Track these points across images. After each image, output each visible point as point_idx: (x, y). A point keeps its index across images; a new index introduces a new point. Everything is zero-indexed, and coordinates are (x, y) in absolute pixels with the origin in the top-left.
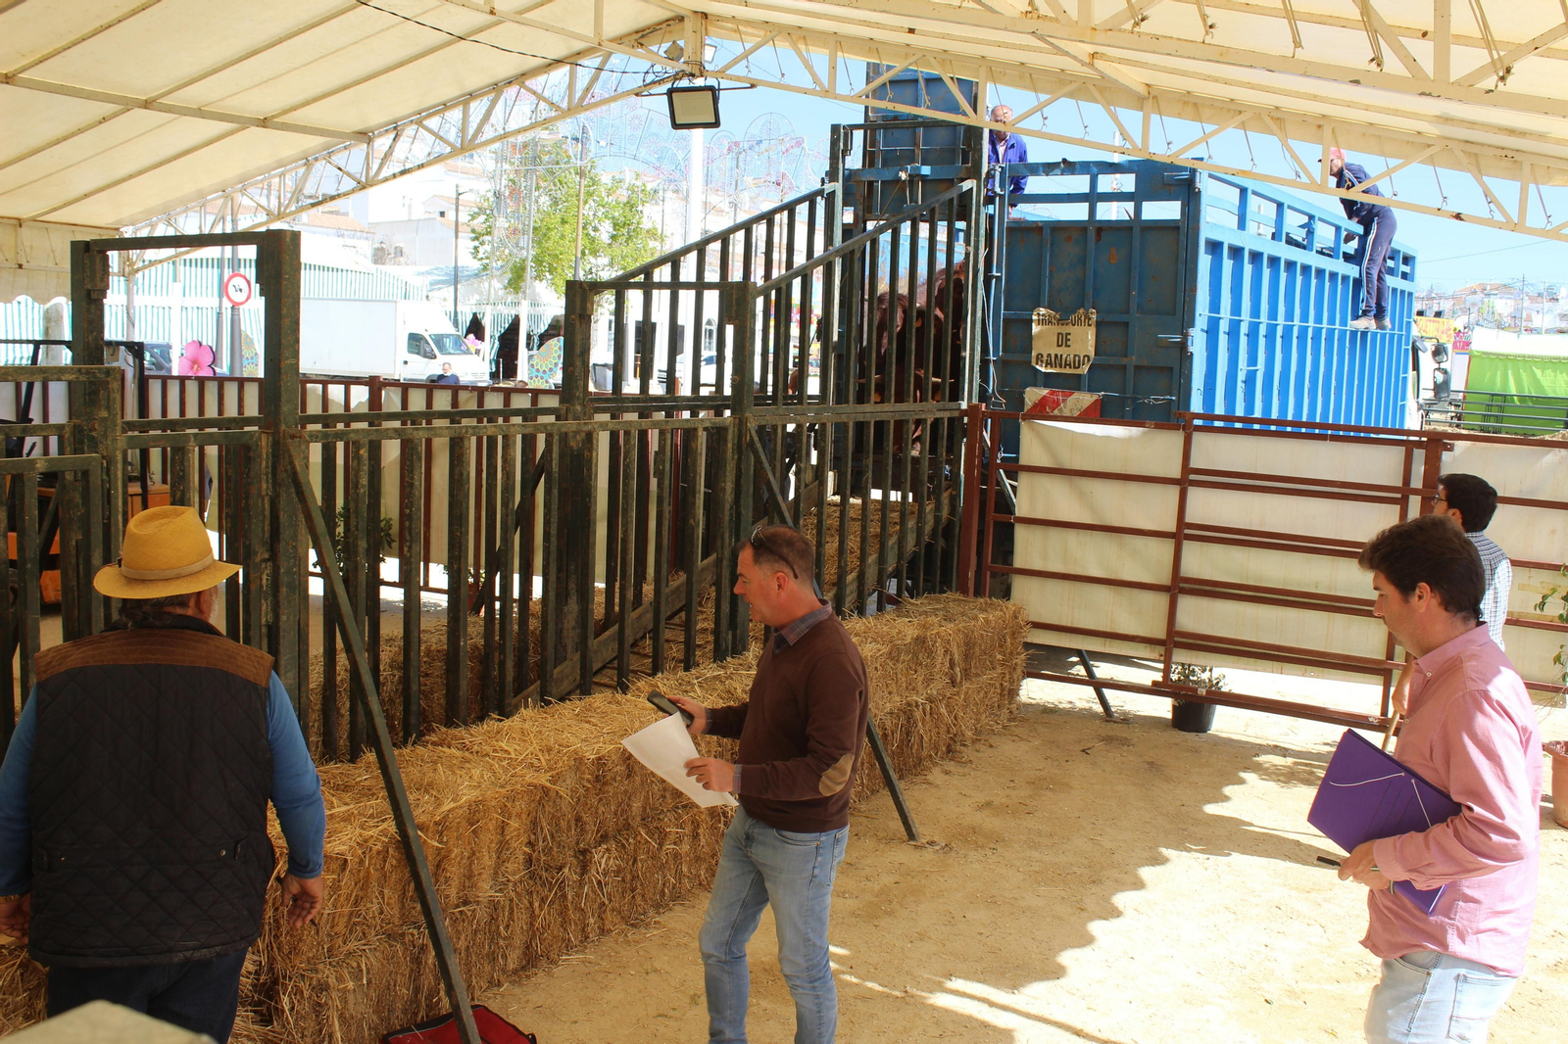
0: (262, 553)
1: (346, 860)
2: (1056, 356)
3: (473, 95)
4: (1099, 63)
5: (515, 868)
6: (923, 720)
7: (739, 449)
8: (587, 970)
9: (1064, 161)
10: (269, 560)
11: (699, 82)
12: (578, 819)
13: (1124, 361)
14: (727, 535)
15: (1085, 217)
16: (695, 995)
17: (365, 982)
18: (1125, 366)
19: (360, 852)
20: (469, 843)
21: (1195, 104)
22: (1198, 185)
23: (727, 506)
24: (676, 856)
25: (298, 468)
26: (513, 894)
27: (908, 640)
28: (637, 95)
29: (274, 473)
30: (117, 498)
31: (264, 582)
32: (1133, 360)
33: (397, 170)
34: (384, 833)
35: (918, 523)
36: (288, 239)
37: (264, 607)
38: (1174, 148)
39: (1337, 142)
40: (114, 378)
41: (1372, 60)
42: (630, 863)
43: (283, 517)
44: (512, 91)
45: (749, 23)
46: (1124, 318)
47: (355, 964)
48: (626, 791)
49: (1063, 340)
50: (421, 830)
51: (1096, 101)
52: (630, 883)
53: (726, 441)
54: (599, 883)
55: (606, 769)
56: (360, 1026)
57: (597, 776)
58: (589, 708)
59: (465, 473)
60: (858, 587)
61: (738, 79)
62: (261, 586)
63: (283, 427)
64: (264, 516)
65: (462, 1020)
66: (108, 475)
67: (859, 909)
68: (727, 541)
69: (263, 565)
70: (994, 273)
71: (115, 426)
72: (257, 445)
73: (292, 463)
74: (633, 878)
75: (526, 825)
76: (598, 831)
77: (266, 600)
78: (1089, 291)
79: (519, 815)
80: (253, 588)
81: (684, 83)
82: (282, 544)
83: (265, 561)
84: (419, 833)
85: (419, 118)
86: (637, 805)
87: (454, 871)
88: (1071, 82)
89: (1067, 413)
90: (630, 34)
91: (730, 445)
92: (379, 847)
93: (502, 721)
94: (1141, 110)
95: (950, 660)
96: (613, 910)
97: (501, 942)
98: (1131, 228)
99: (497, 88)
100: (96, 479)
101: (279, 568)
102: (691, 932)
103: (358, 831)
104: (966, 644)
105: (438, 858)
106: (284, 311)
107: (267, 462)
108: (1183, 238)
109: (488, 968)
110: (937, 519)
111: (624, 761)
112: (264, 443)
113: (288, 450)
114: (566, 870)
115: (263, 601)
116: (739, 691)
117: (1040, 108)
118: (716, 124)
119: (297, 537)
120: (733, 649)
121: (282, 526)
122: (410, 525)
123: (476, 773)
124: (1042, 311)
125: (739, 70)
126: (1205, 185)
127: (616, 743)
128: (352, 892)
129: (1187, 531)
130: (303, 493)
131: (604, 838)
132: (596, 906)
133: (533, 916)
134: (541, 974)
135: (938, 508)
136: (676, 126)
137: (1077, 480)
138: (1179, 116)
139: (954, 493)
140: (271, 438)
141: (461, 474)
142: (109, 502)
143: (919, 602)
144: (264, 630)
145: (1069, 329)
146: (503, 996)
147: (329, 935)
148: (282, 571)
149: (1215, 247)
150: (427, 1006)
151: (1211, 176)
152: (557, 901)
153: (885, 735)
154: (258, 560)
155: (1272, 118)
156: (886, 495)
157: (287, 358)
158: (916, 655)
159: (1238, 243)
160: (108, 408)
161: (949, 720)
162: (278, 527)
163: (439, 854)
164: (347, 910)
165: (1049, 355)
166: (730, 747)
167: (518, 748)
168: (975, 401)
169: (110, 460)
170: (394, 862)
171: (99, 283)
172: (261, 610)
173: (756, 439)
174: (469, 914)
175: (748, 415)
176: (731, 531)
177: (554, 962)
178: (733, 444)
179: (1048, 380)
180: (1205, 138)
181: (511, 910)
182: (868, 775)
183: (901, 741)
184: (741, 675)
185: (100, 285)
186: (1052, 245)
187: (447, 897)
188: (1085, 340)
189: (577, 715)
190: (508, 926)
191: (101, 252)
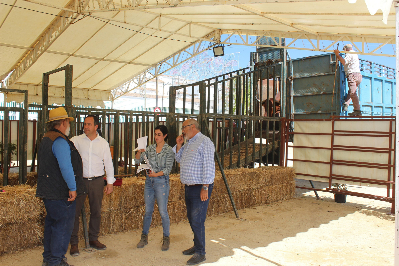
3: (175, 54)
7: (201, 122)
11: (220, 45)
21: (330, 36)
28: (207, 50)
33: (161, 72)
35: (266, 147)
38: (325, 48)
39: (366, 41)
44: (183, 52)
45: (229, 30)
61: (227, 43)
63: (68, 105)
81: (216, 46)
85: (165, 60)
88: (300, 34)
90: (205, 36)
94: (317, 39)
99: (180, 51)
114: (132, 210)
117: (293, 42)
118: (223, 55)
125: (228, 41)
129: (334, 147)
133: (122, 220)
136: (215, 56)
137: (308, 135)
138: (326, 39)
152: (129, 217)
155: (349, 37)
168: (284, 117)
171: (46, 81)
181: (115, 216)
183: (248, 197)
190: (114, 220)
191: (48, 75)
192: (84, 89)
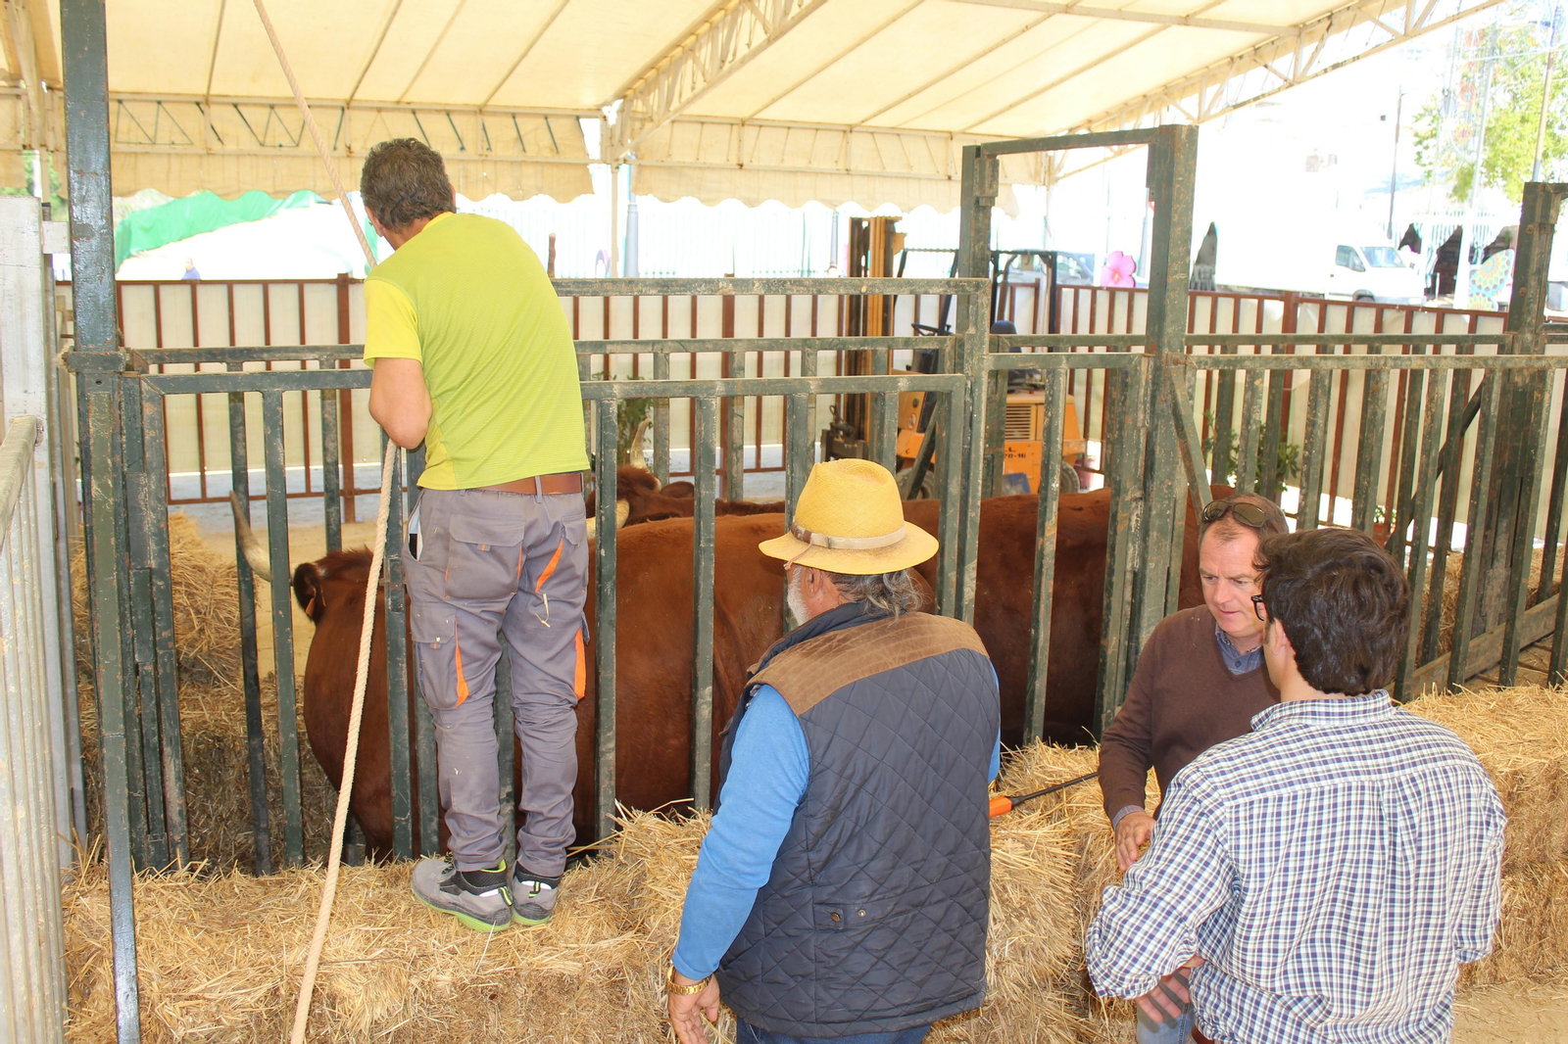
0: (1133, 492)
8: (1468, 1026)
10: (1140, 499)
25: (1180, 399)
29: (1153, 404)
30: (980, 422)
31: (1133, 523)
36: (1183, 136)
37: (1130, 552)
40: (984, 292)
42: (1542, 904)
43: (1159, 453)
48: (1546, 816)
55: (1523, 786)
57: (1510, 794)
58: (1508, 704)
59: (1380, 412)
62: (1129, 528)
63: (1166, 351)
64: (1138, 449)
66: (972, 397)
69: (1134, 505)
71: (982, 344)
72: (1136, 370)
73: (1173, 392)
74: (1543, 922)
77: (1134, 543)
80: (1120, 528)
82: (1156, 483)
83: (1136, 500)
96: (1512, 956)
100: (959, 400)
101: (1150, 510)
106: (1175, 219)
107: (1146, 390)
111: (1548, 780)
112: (1145, 368)
113: (1170, 378)
115: (1130, 545)
119: (1173, 475)
121: (1157, 462)
127: (1540, 757)
130: (1183, 428)
140: (1152, 363)
141: (1375, 414)
142: (971, 425)
144: (1129, 576)
148: (1154, 512)
154: (1128, 498)
157: (1176, 273)
160: (976, 325)
162: (1153, 464)
169: (976, 382)
171: (987, 190)
172: (1127, 554)
185: (989, 192)
189: (1493, 711)
191: (993, 156)
192: (934, 134)
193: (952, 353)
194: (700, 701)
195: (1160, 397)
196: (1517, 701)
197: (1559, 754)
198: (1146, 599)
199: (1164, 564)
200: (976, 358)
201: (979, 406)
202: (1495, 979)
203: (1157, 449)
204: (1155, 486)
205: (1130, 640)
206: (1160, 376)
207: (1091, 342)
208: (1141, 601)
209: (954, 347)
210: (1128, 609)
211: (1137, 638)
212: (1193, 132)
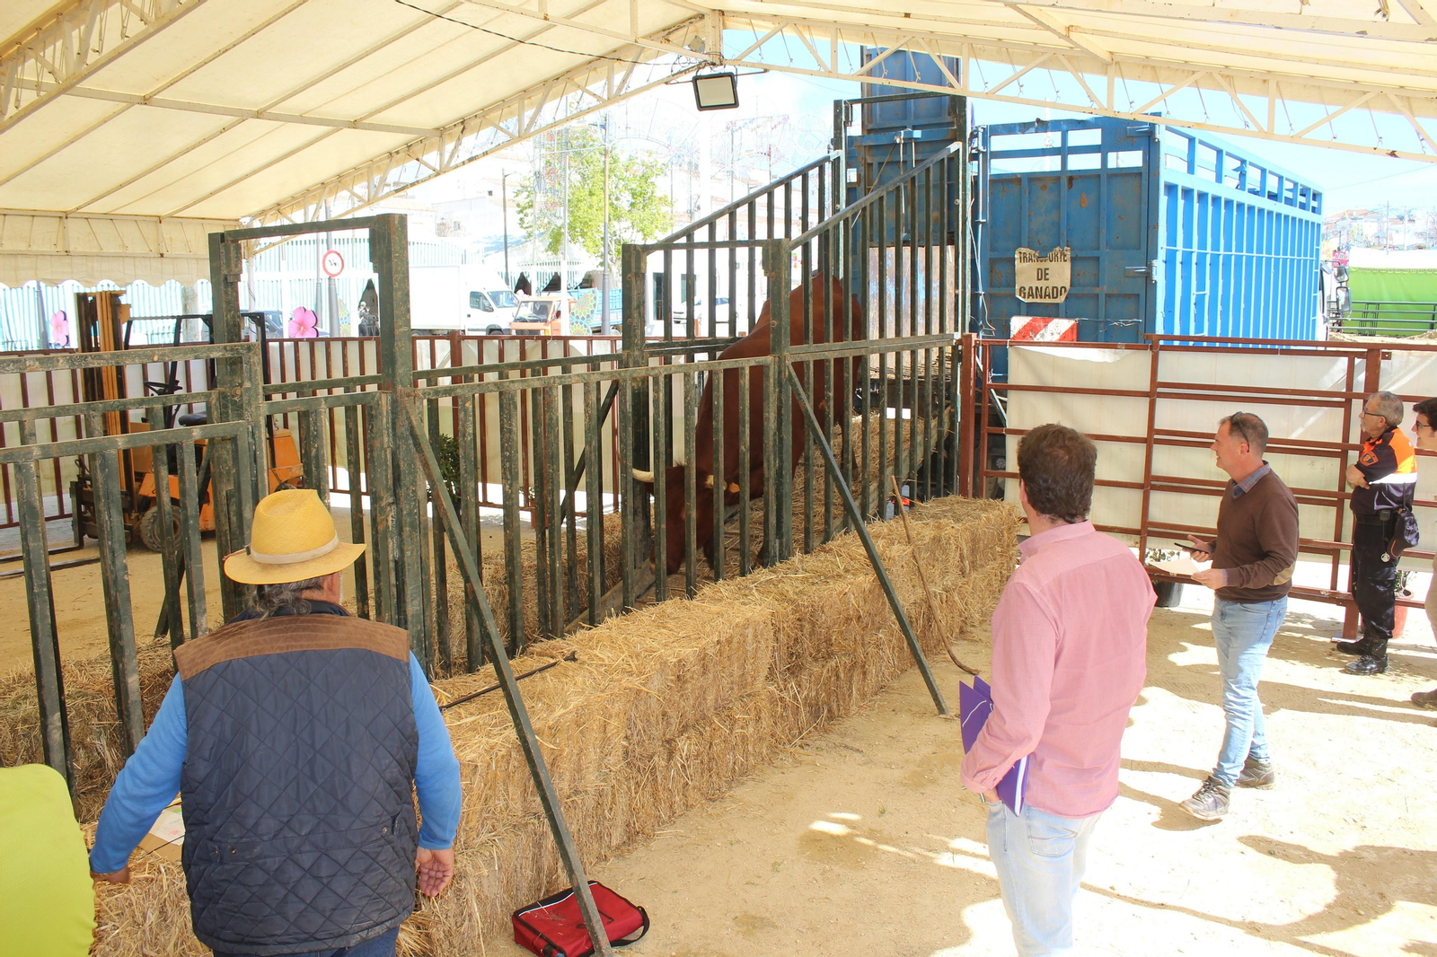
0: (387, 498)
1: (476, 766)
2: (1037, 288)
3: (525, 92)
4: (1073, 36)
5: (615, 760)
6: (941, 607)
7: (779, 383)
8: (679, 843)
9: (1038, 121)
10: (393, 503)
11: (719, 70)
12: (664, 714)
13: (1097, 291)
14: (772, 457)
15: (1058, 168)
16: (775, 863)
17: (497, 868)
18: (1097, 295)
19: (488, 758)
20: (578, 742)
21: (1153, 67)
22: (1157, 136)
23: (771, 433)
24: (744, 738)
25: (415, 423)
26: (614, 781)
27: (927, 540)
28: (666, 83)
29: (394, 429)
30: (262, 458)
31: (390, 523)
32: (1104, 289)
34: (507, 739)
35: (925, 438)
36: (396, 222)
37: (390, 546)
38: (1136, 107)
39: (1281, 94)
40: (255, 353)
41: (1379, 11)
42: (707, 747)
43: (403, 466)
45: (760, 16)
46: (1096, 254)
47: (487, 854)
48: (702, 686)
49: (1043, 274)
50: (538, 734)
51: (1066, 69)
52: (709, 765)
53: (768, 377)
54: (683, 766)
55: (686, 669)
56: (494, 905)
57: (678, 676)
58: (663, 615)
59: (554, 417)
60: (879, 495)
61: (753, 65)
62: (387, 527)
63: (399, 387)
64: (387, 465)
65: (583, 899)
66: (254, 439)
67: (905, 778)
68: (772, 462)
69: (389, 508)
70: (981, 220)
71: (257, 395)
72: (378, 404)
73: (409, 418)
74: (710, 760)
75: (624, 722)
76: (680, 723)
77: (392, 538)
78: (1064, 231)
79: (618, 715)
80: (381, 528)
81: (706, 71)
82: (404, 489)
83: (390, 504)
84: (537, 737)
85: (482, 113)
86: (710, 698)
87: (566, 766)
88: (1043, 53)
89: (1048, 339)
90: (658, 32)
91: (772, 380)
92: (504, 752)
93: (591, 629)
94: (1106, 73)
95: (961, 554)
97: (606, 823)
98: (1099, 176)
99: (546, 84)
100: (244, 442)
101: (402, 511)
102: (763, 804)
103: (485, 740)
104: (973, 540)
105: (553, 757)
106: (396, 285)
107: (387, 419)
108: (1145, 182)
109: (596, 846)
110: (940, 433)
111: (700, 661)
112: (384, 402)
113: (405, 408)
114: (656, 758)
115: (389, 540)
116: (791, 593)
117: (1016, 77)
118: (736, 105)
119: (415, 482)
120: (780, 555)
121: (402, 474)
122: (511, 466)
123: (579, 679)
124: (1023, 250)
125: (753, 57)
126: (1162, 135)
127: (693, 647)
128: (483, 792)
129: (1156, 437)
130: (420, 444)
131: (685, 729)
132: (680, 786)
133: (631, 799)
134: (641, 848)
135: (940, 424)
136: (701, 108)
137: (1059, 395)
138: (1139, 78)
139: (953, 410)
140: (389, 398)
141: (551, 419)
142: (255, 461)
143: (928, 506)
144: (392, 565)
145: (1047, 264)
146: (610, 870)
147: (465, 830)
148: (405, 512)
149: (1171, 189)
150: (548, 882)
151: (1168, 129)
152: (649, 785)
153: (911, 622)
154: (383, 504)
155: (1222, 76)
156: (898, 414)
157: (401, 326)
158: (933, 553)
159: (1189, 185)
160: (250, 380)
161: (961, 606)
162: (399, 475)
163: (552, 753)
164: (478, 807)
165: (1031, 288)
166: (786, 642)
167: (610, 655)
168: (967, 332)
169: (256, 426)
170: (516, 764)
171: (233, 269)
172: (388, 547)
173: (794, 374)
174: (580, 802)
175: (785, 353)
176: (775, 454)
177: (648, 837)
178: (775, 380)
179: (1030, 310)
180: (1163, 97)
181: (613, 794)
182: (898, 657)
183: (924, 626)
184: (791, 579)
185: (235, 270)
186: (1029, 193)
187: (562, 789)
188: (1061, 273)
189: (654, 621)
190: (611, 809)
191: (235, 241)
192: (145, 218)
193: (218, 405)
194: (50, 727)
195: (399, 423)
196: (668, 611)
197: (704, 642)
198: (408, 580)
199: (417, 551)
200: (254, 406)
201: (261, 445)
202: (688, 807)
203: (402, 463)
204: (402, 492)
205: (399, 614)
206: (397, 407)
207: (330, 385)
208: (404, 583)
209: (218, 399)
210: (394, 590)
211: (405, 611)
212: (403, 218)
